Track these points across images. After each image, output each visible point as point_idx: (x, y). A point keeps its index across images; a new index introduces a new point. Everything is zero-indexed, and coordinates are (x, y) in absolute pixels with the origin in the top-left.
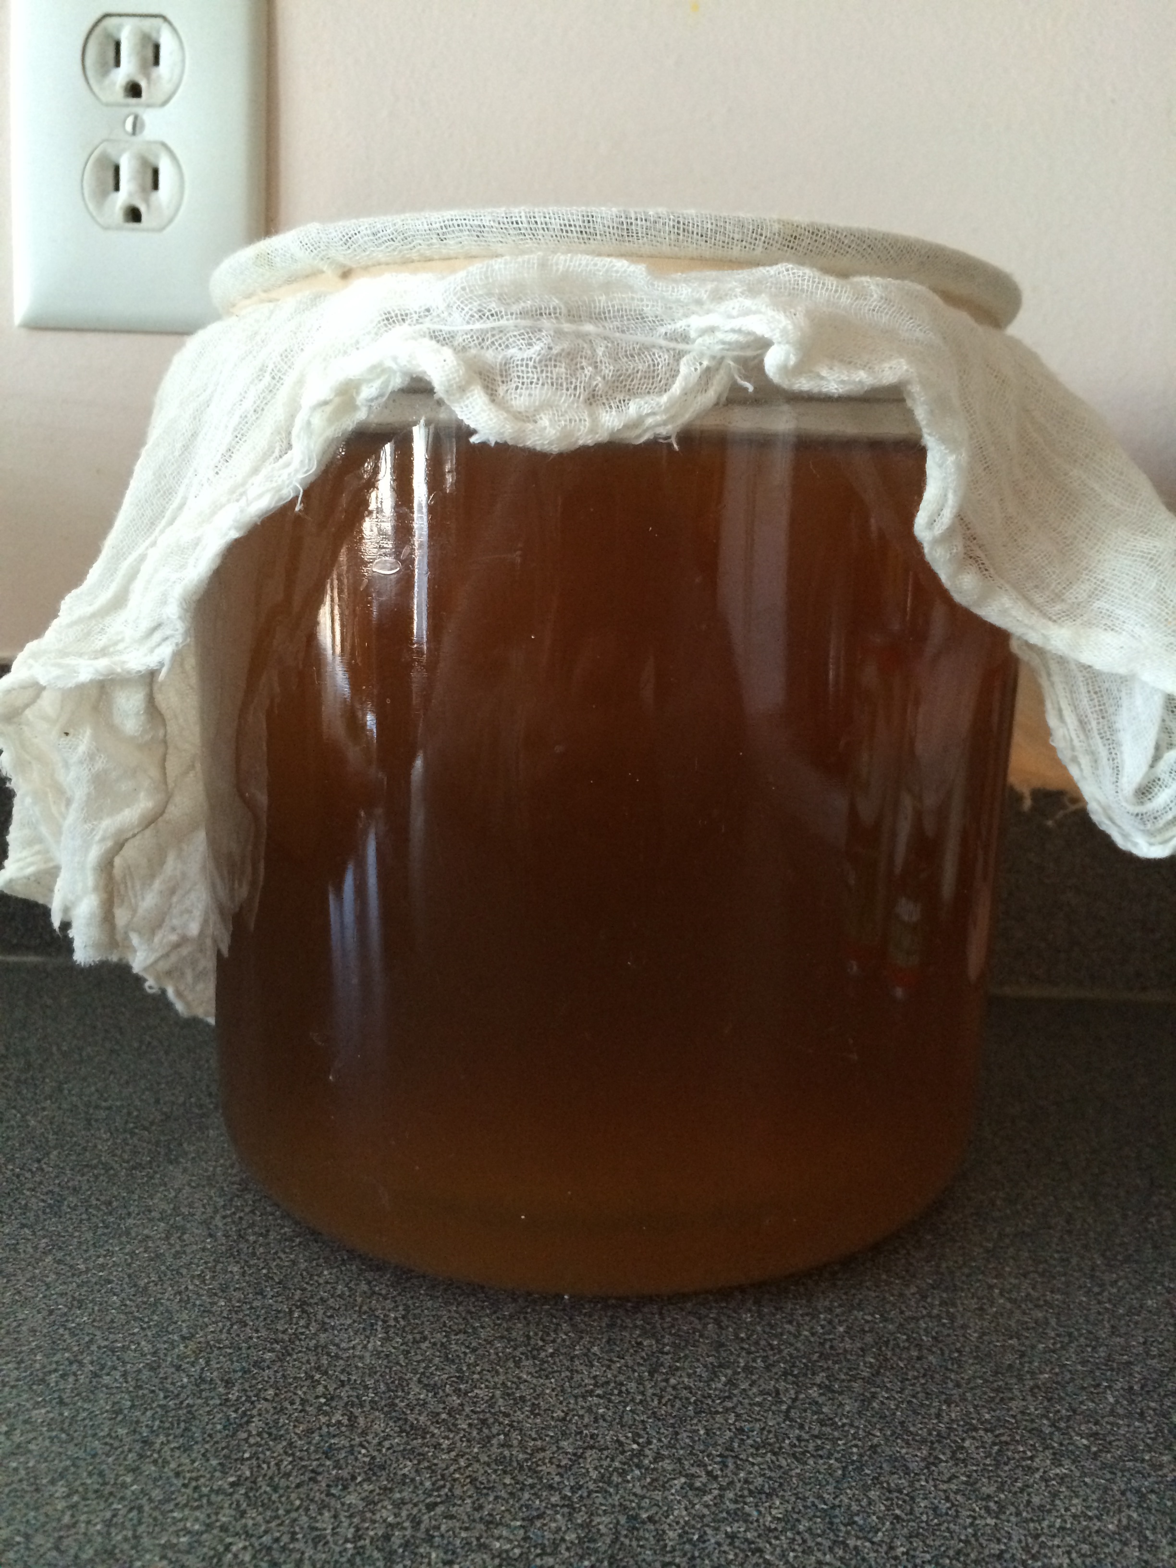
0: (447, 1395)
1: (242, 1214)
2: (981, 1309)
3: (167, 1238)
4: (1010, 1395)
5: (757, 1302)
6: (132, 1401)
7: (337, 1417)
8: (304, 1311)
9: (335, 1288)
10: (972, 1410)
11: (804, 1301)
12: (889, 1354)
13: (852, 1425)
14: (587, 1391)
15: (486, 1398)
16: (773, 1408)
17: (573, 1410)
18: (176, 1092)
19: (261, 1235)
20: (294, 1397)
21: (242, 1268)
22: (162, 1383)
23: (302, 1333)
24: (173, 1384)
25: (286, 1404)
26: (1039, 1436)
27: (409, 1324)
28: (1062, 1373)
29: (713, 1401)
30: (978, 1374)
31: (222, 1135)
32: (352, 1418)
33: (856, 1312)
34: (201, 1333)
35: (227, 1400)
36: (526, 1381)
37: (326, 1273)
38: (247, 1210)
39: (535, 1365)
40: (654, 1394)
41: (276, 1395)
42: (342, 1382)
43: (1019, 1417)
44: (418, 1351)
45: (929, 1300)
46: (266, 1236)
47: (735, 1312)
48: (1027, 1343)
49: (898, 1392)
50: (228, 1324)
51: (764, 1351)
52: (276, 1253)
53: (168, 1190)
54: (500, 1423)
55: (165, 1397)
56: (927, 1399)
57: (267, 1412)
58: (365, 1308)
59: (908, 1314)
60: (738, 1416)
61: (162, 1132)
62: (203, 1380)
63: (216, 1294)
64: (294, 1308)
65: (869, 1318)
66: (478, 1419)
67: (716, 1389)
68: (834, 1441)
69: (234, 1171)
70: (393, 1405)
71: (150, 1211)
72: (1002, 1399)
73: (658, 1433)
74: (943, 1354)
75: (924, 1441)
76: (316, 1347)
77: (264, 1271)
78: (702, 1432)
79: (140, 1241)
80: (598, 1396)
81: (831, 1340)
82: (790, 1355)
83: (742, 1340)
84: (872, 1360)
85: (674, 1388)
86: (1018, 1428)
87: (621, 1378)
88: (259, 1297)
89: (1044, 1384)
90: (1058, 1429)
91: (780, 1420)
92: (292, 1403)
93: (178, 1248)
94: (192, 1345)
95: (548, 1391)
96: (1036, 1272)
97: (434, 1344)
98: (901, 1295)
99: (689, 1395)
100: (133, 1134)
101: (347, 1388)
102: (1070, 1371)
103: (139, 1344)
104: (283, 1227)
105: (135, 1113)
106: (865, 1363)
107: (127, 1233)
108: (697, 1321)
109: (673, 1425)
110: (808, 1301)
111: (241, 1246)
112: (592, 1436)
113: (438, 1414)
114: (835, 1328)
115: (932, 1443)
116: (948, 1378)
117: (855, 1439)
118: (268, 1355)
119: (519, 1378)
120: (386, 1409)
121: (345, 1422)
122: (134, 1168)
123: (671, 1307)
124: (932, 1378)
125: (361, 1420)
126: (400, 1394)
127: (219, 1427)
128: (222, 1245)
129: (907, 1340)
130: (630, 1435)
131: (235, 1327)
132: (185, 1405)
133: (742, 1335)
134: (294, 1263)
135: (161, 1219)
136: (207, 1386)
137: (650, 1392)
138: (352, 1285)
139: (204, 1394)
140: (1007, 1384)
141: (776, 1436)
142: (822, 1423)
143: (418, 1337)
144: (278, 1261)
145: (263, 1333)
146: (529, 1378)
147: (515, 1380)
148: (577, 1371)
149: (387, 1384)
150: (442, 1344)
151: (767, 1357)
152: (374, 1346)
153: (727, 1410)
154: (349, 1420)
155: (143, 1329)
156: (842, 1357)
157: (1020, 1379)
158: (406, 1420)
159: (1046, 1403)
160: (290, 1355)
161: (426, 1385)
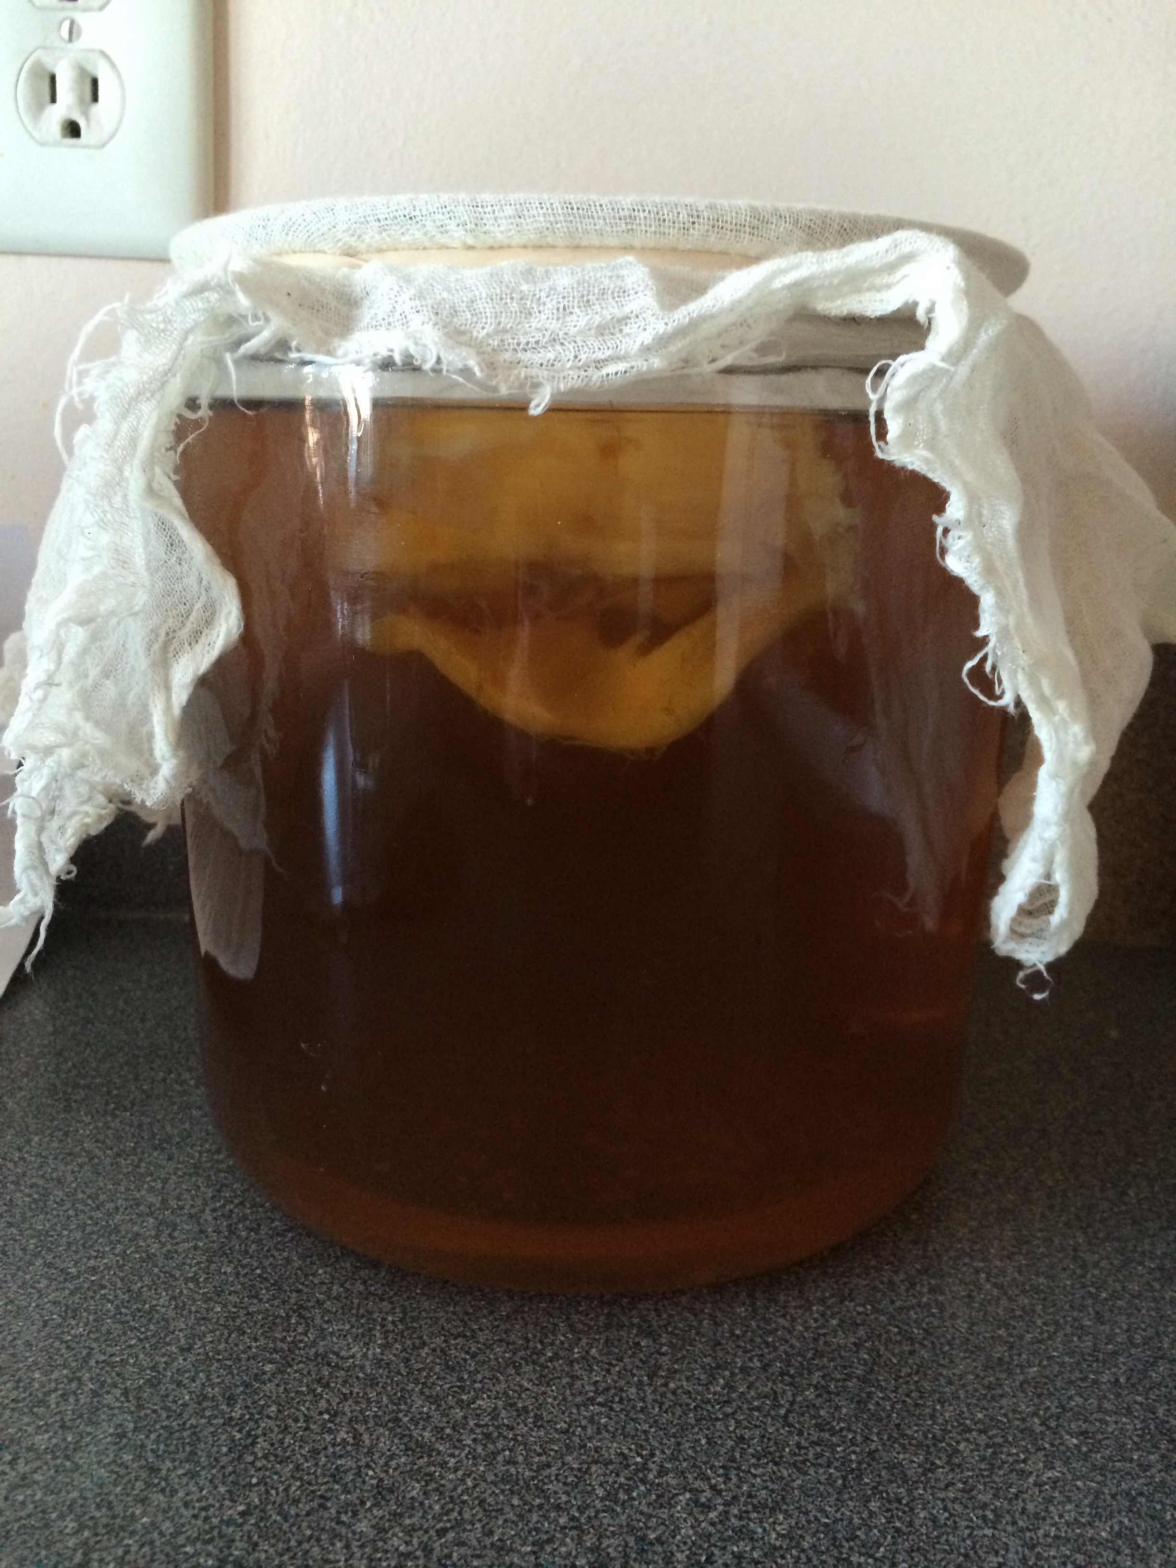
0: (451, 1407)
1: (232, 1207)
2: (969, 1296)
3: (157, 1236)
4: (999, 1392)
5: (750, 1296)
6: (135, 1422)
7: (342, 1434)
8: (300, 1316)
9: (330, 1289)
10: (965, 1409)
11: (796, 1292)
12: (882, 1349)
13: (849, 1430)
14: (588, 1399)
15: (489, 1410)
16: (772, 1413)
17: (576, 1420)
18: (155, 1066)
19: (252, 1230)
20: (297, 1413)
21: (236, 1267)
22: (163, 1401)
23: (301, 1341)
24: (175, 1402)
25: (290, 1422)
26: (1031, 1436)
27: (407, 1329)
28: (1050, 1366)
29: (713, 1407)
30: (970, 1369)
31: (205, 1115)
32: (357, 1436)
33: (847, 1303)
34: (199, 1344)
35: (231, 1419)
36: (528, 1389)
37: (320, 1271)
38: (236, 1201)
39: (535, 1371)
40: (655, 1401)
41: (279, 1411)
42: (344, 1394)
43: (1011, 1415)
44: (419, 1359)
45: (918, 1287)
46: (257, 1231)
47: (729, 1306)
48: (1015, 1332)
49: (893, 1392)
50: (226, 1332)
51: (760, 1348)
52: (268, 1250)
53: (154, 1180)
54: (505, 1437)
55: (168, 1417)
56: (921, 1398)
57: (272, 1431)
58: (361, 1311)
59: (898, 1304)
60: (738, 1422)
61: (143, 1114)
62: (205, 1397)
63: (211, 1299)
64: (291, 1313)
65: (860, 1309)
66: (483, 1433)
67: (715, 1394)
68: (833, 1447)
69: (221, 1157)
70: (397, 1420)
71: (138, 1205)
72: (993, 1398)
73: (661, 1443)
74: (934, 1348)
75: (920, 1445)
76: (317, 1355)
77: (258, 1271)
78: (703, 1442)
79: (130, 1240)
80: (599, 1404)
81: (824, 1335)
82: (786, 1352)
83: (738, 1336)
84: (866, 1356)
85: (674, 1393)
86: (1010, 1427)
87: (622, 1383)
88: (255, 1301)
89: (1033, 1378)
90: (1049, 1428)
91: (779, 1425)
92: (296, 1421)
93: (169, 1247)
94: (191, 1358)
95: (550, 1400)
96: (1020, 1253)
97: (434, 1350)
98: (891, 1283)
99: (690, 1401)
100: (115, 1116)
101: (350, 1402)
102: (1058, 1363)
103: (137, 1357)
104: (273, 1221)
105: (115, 1092)
106: (859, 1360)
107: (117, 1230)
108: (692, 1318)
109: (674, 1436)
110: (800, 1292)
111: (233, 1243)
112: (597, 1450)
113: (443, 1429)
114: (827, 1321)
115: (928, 1446)
116: (941, 1374)
117: (853, 1444)
118: (268, 1367)
119: (521, 1386)
120: (390, 1425)
121: (351, 1441)
122: (118, 1155)
123: (666, 1302)
124: (925, 1375)
125: (366, 1437)
126: (403, 1407)
127: (224, 1449)
128: (214, 1242)
129: (899, 1333)
130: (633, 1447)
131: (233, 1336)
132: (188, 1426)
133: (737, 1332)
134: (288, 1260)
135: (151, 1214)
136: (209, 1404)
137: (650, 1398)
138: (347, 1285)
139: (208, 1413)
140: (997, 1379)
141: (776, 1443)
142: (820, 1428)
143: (417, 1342)
144: (271, 1259)
145: (262, 1342)
146: (529, 1386)
147: (517, 1388)
148: (578, 1377)
149: (388, 1396)
150: (442, 1350)
151: (762, 1355)
152: (374, 1354)
153: (726, 1416)
154: (354, 1438)
155: (140, 1340)
156: (836, 1354)
157: (1010, 1373)
158: (411, 1436)
159: (1036, 1400)
160: (291, 1366)
161: (428, 1397)
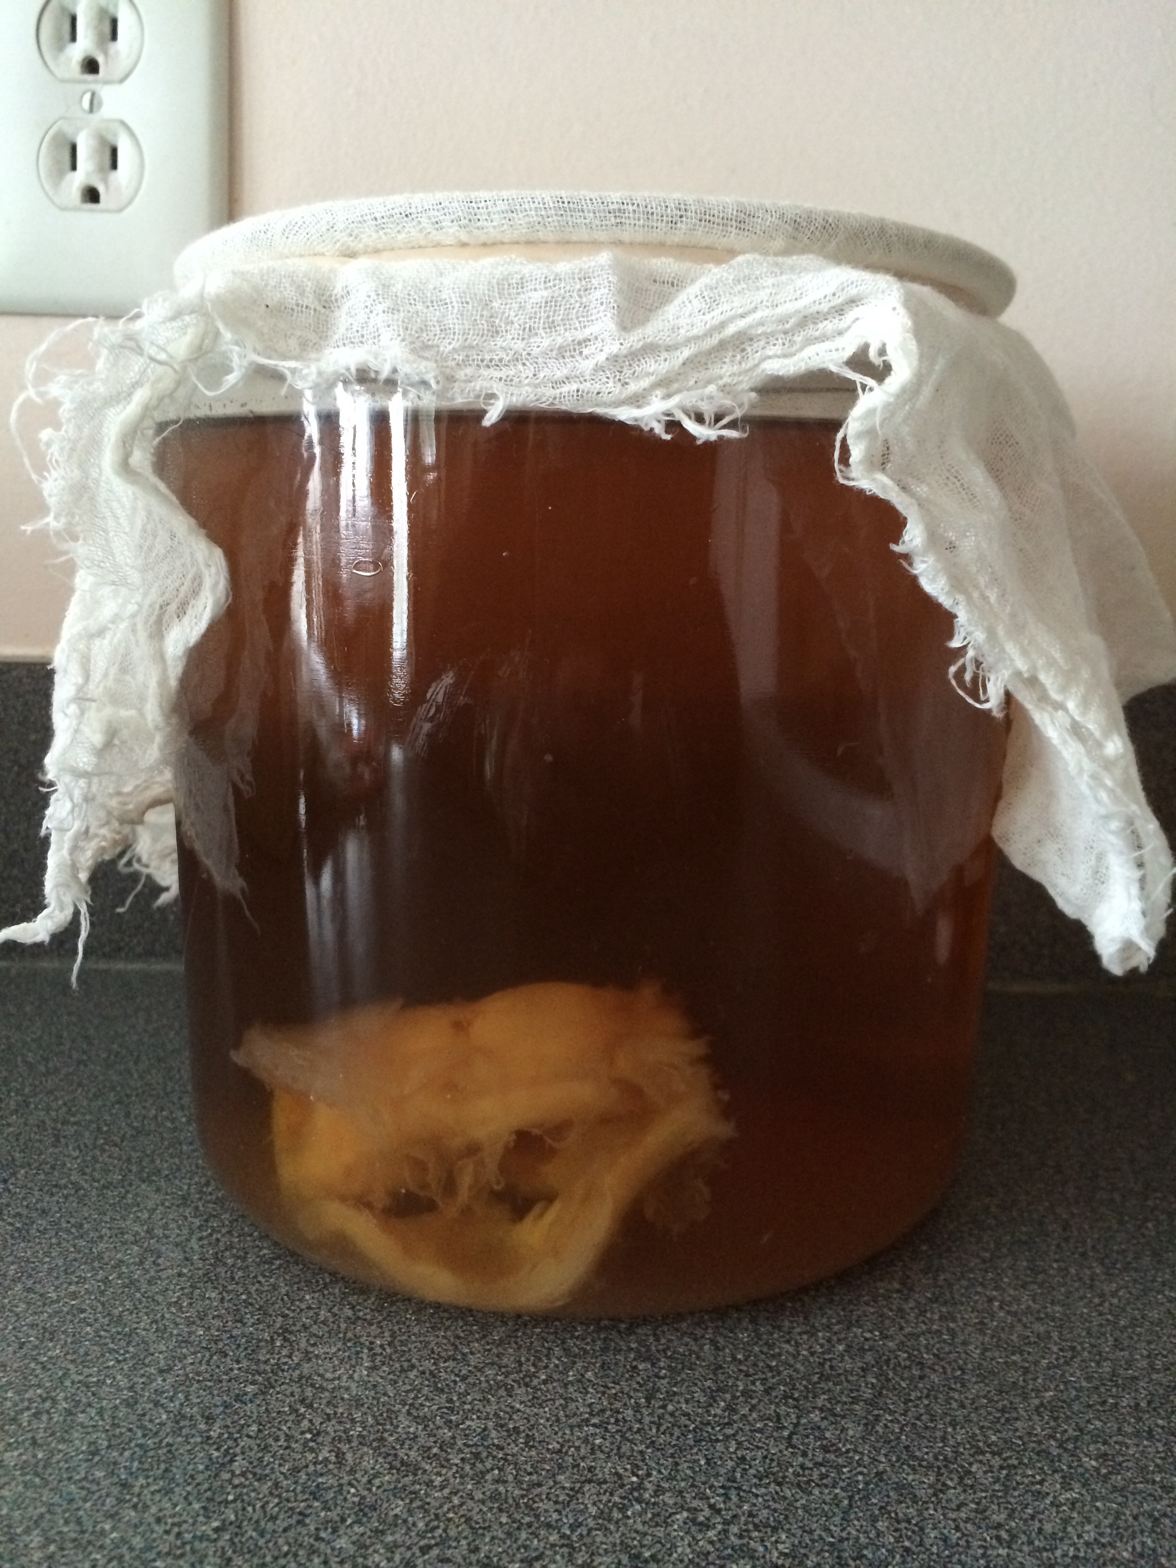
0: (438, 1428)
1: (219, 1236)
2: (982, 1323)
3: (141, 1263)
4: (1015, 1415)
5: (753, 1321)
6: (109, 1440)
7: (324, 1454)
8: (285, 1339)
9: (317, 1314)
10: (978, 1432)
11: (801, 1319)
12: (891, 1375)
13: (856, 1451)
14: (582, 1421)
15: (479, 1430)
16: (775, 1434)
17: (569, 1441)
18: (147, 1105)
19: (239, 1257)
20: (279, 1433)
21: (220, 1293)
22: (139, 1420)
23: (285, 1363)
24: (151, 1421)
25: (270, 1441)
26: (1047, 1458)
27: (396, 1352)
28: (1067, 1389)
29: (713, 1428)
30: (982, 1393)
31: (195, 1150)
32: (340, 1455)
33: (855, 1330)
34: (180, 1365)
35: (209, 1438)
36: (519, 1410)
37: (307, 1297)
38: (224, 1231)
39: (527, 1393)
40: (651, 1422)
41: (260, 1431)
42: (328, 1415)
43: (1026, 1439)
44: (407, 1381)
45: (928, 1315)
46: (244, 1259)
47: (731, 1331)
48: (1030, 1358)
49: (901, 1415)
50: (207, 1354)
51: (763, 1373)
52: (255, 1277)
53: (141, 1211)
54: (494, 1457)
55: (144, 1436)
56: (932, 1421)
57: (251, 1449)
58: (350, 1335)
59: (908, 1330)
60: (739, 1444)
61: (134, 1149)
62: (184, 1417)
63: (194, 1323)
64: (275, 1337)
65: (868, 1335)
66: (471, 1453)
67: (715, 1416)
68: (838, 1468)
69: (210, 1189)
70: (382, 1439)
71: (122, 1233)
72: (1007, 1420)
73: (658, 1464)
74: (945, 1373)
75: (930, 1467)
76: (301, 1377)
77: (244, 1297)
78: (702, 1462)
79: (113, 1267)
80: (594, 1425)
81: (830, 1360)
82: (790, 1377)
83: (740, 1362)
84: (874, 1381)
85: (672, 1414)
86: (1025, 1450)
87: (618, 1405)
88: (239, 1325)
89: (1049, 1402)
90: (1066, 1450)
91: (782, 1447)
92: (277, 1440)
93: (152, 1273)
94: (170, 1379)
95: (542, 1421)
96: (1035, 1283)
97: (423, 1373)
98: (900, 1310)
99: (688, 1422)
100: (103, 1151)
101: (334, 1422)
102: (1075, 1388)
103: (114, 1378)
104: (261, 1249)
105: (105, 1129)
106: (867, 1384)
107: (100, 1256)
108: (692, 1343)
109: (672, 1456)
110: (806, 1318)
111: (218, 1270)
112: (590, 1469)
113: (430, 1448)
114: (834, 1346)
115: (939, 1468)
116: (951, 1398)
117: (860, 1465)
118: (250, 1388)
119: (512, 1407)
120: (375, 1444)
121: (333, 1459)
122: (104, 1187)
123: (665, 1328)
124: (936, 1398)
125: (349, 1456)
126: (388, 1427)
127: (201, 1467)
128: (199, 1269)
129: (909, 1358)
130: (629, 1467)
131: (215, 1358)
132: (164, 1444)
133: (739, 1357)
134: (275, 1287)
135: (135, 1242)
136: (187, 1423)
137: (647, 1420)
138: (335, 1310)
139: (184, 1432)
140: (1011, 1403)
141: (779, 1465)
142: (825, 1449)
143: (406, 1364)
144: (257, 1285)
145: (245, 1364)
146: (522, 1407)
147: (508, 1409)
148: (571, 1399)
149: (374, 1416)
150: (431, 1373)
151: (766, 1379)
152: (361, 1376)
153: (727, 1438)
154: (337, 1457)
155: (119, 1362)
156: (843, 1378)
157: (1025, 1397)
158: (396, 1455)
159: (1052, 1423)
160: (273, 1387)
161: (415, 1417)
